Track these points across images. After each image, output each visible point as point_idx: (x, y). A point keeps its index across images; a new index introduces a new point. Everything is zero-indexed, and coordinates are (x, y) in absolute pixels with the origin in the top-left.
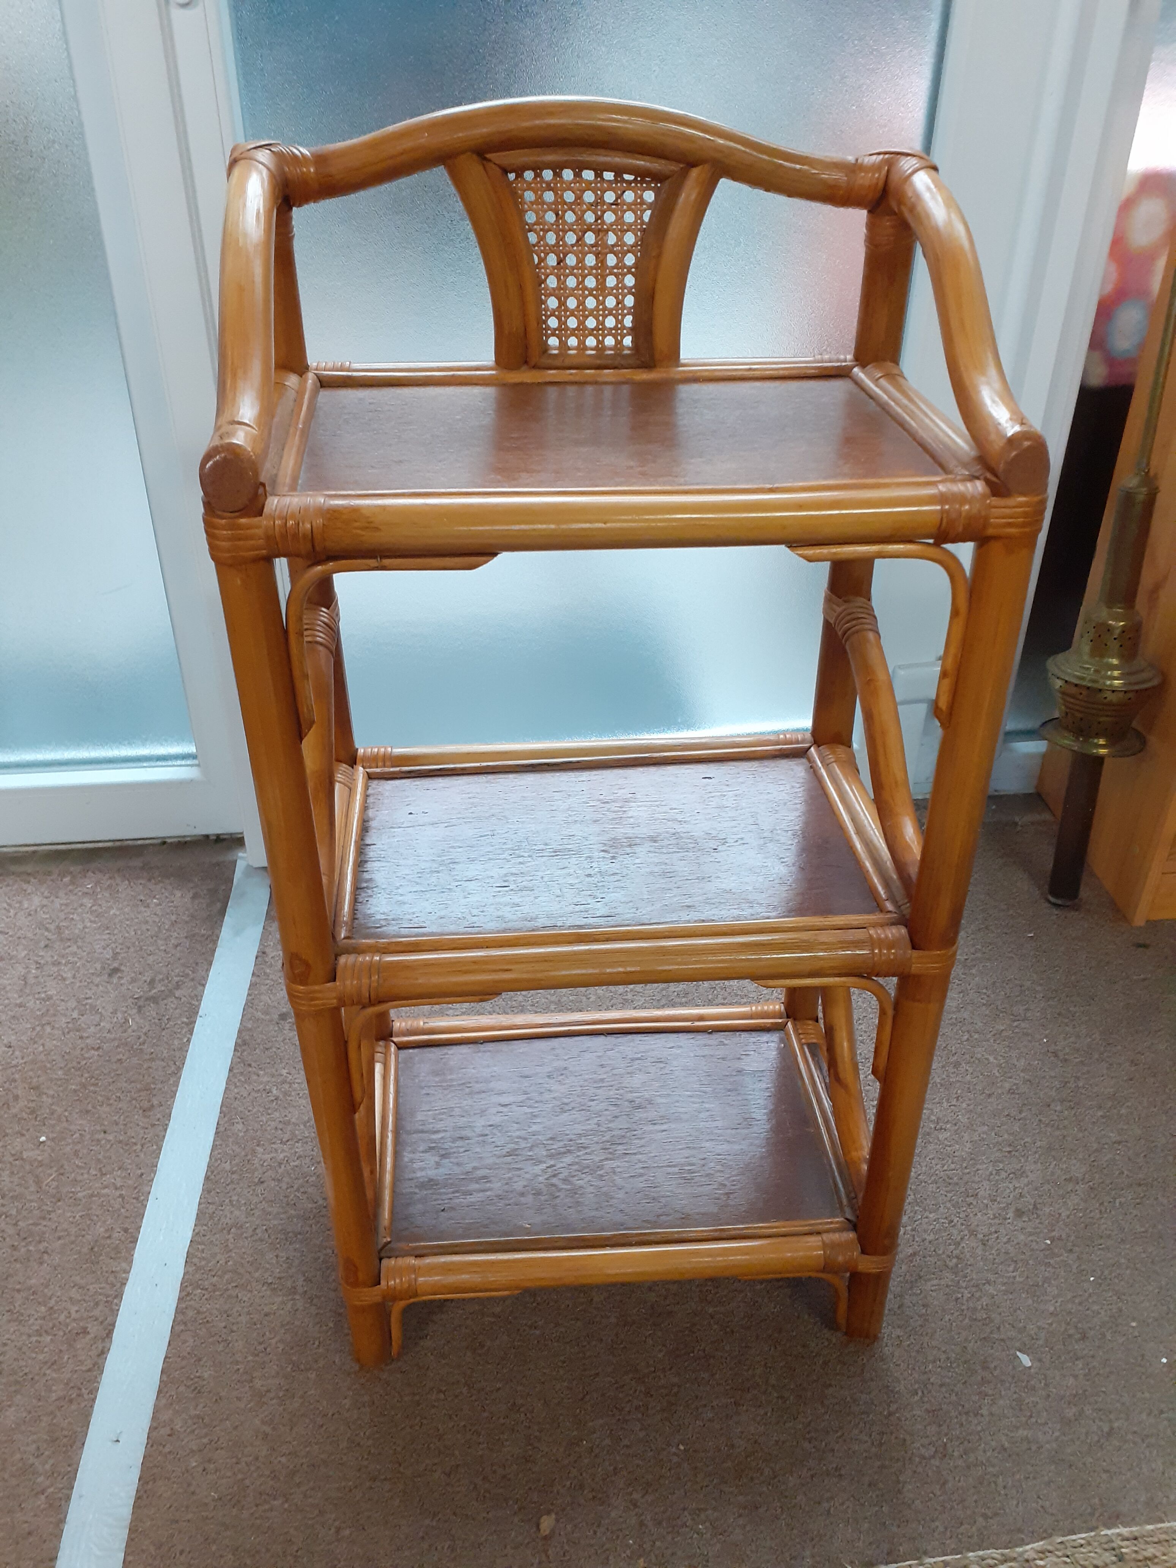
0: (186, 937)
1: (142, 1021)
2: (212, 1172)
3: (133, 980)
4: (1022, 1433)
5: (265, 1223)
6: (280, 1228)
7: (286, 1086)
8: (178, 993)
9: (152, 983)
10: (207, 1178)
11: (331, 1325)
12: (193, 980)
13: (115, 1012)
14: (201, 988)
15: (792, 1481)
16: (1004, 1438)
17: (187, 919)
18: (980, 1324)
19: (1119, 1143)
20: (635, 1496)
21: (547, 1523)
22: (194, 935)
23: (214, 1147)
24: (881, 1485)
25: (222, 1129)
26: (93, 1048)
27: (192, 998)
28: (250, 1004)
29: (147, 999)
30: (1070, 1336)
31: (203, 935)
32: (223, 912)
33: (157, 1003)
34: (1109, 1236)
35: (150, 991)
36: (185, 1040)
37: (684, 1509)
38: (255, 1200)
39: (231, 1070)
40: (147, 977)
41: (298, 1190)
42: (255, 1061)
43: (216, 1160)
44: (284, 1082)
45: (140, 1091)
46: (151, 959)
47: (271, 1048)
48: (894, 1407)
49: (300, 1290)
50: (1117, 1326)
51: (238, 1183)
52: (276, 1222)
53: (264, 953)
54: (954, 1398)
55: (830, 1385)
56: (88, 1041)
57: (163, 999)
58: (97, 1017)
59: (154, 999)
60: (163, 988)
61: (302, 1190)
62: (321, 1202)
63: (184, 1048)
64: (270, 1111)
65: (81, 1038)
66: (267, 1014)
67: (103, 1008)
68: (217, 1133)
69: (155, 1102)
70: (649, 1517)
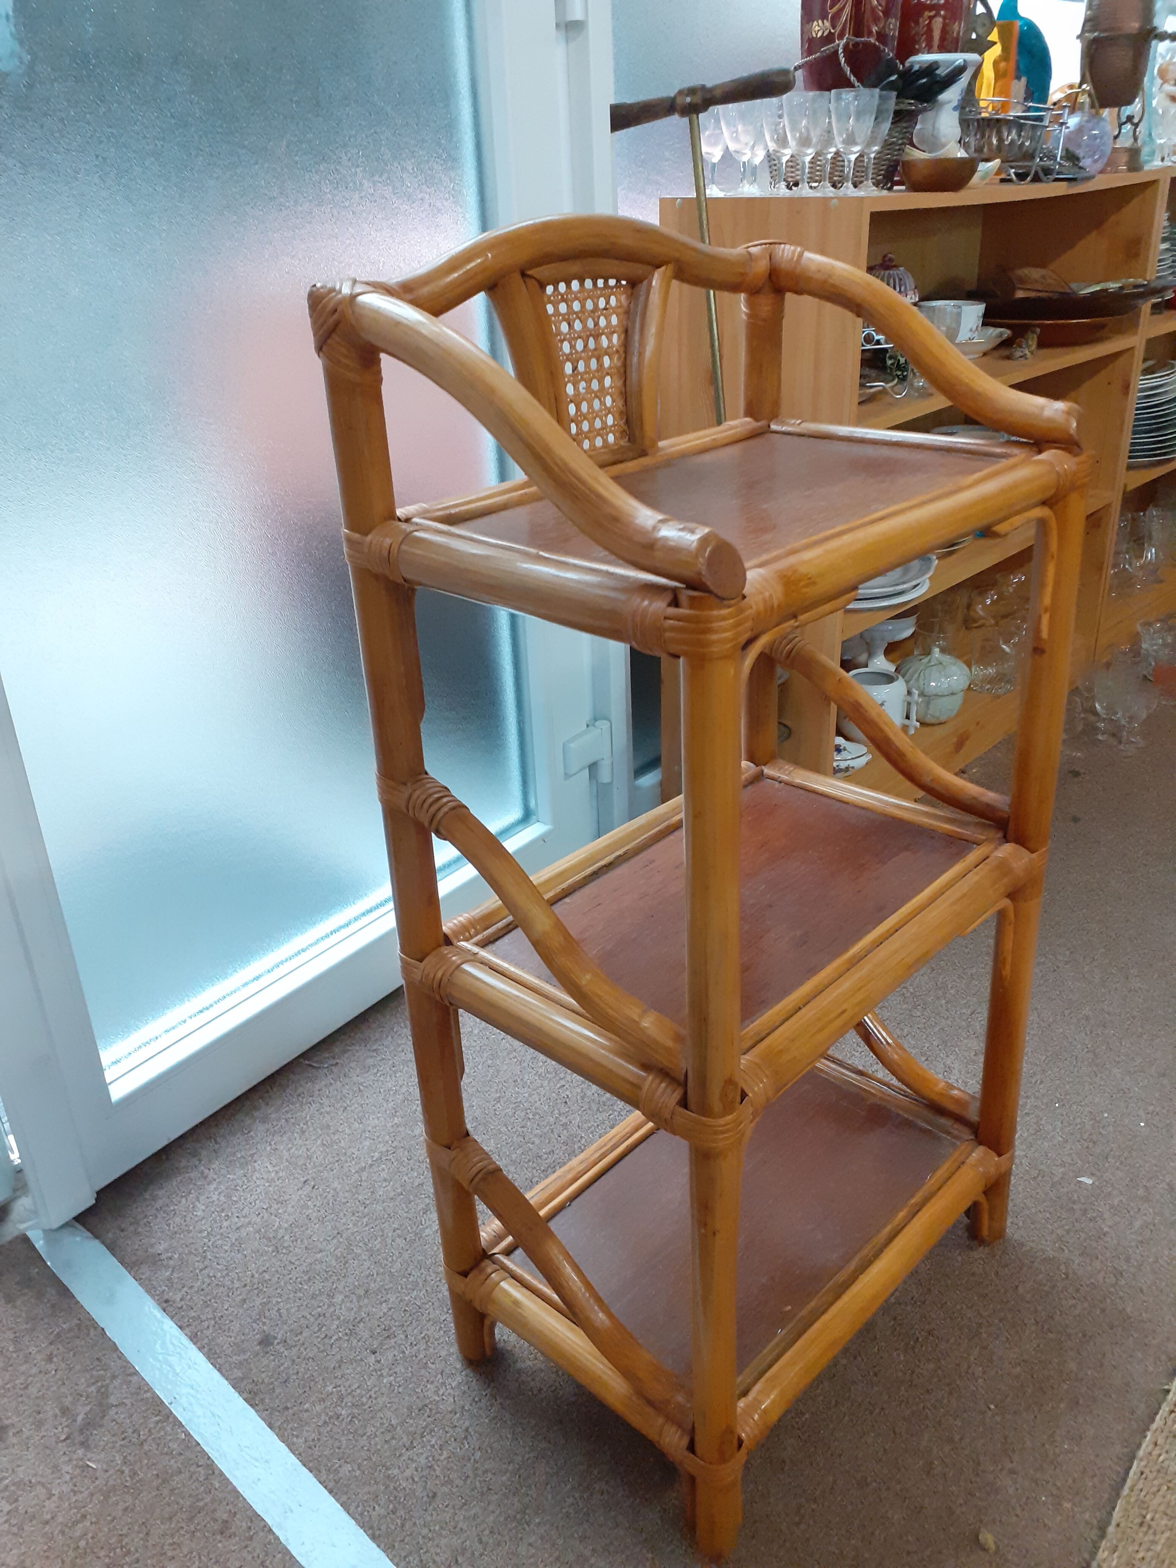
0: (51, 1344)
1: (103, 1455)
2: (371, 1528)
3: (39, 1425)
4: (1137, 1224)
5: (482, 1527)
6: (502, 1519)
7: (349, 1399)
8: (112, 1400)
9: (65, 1411)
10: (373, 1538)
11: (650, 1556)
12: (114, 1377)
13: (56, 1468)
14: (134, 1379)
15: (1073, 1366)
16: (1133, 1236)
17: (29, 1326)
18: (1040, 1178)
19: (973, 1013)
20: (1010, 1465)
21: (988, 1538)
22: (58, 1335)
23: (345, 1506)
24: (1117, 1323)
25: (331, 1485)
26: (77, 1522)
27: (138, 1394)
28: (212, 1356)
29: (81, 1432)
30: (1087, 1147)
31: (71, 1330)
32: (65, 1292)
33: (101, 1426)
34: (1035, 1073)
35: (75, 1421)
36: (183, 1436)
37: (1043, 1445)
38: (447, 1516)
39: (271, 1426)
40: (50, 1409)
41: (476, 1475)
42: (288, 1400)
43: (361, 1514)
44: (341, 1398)
45: (191, 1519)
46: (33, 1390)
47: (288, 1378)
48: (1063, 1267)
49: (587, 1553)
50: (1099, 1122)
51: (412, 1516)
52: (491, 1518)
53: (167, 1301)
54: (1083, 1235)
55: (1017, 1287)
56: (60, 1519)
57: (102, 1418)
58: (41, 1491)
59: (89, 1424)
60: (88, 1408)
61: (480, 1472)
62: (510, 1468)
63: (190, 1444)
64: (360, 1432)
65: (47, 1523)
66: (244, 1352)
67: (35, 1475)
68: (330, 1492)
69: (225, 1516)
70: (1031, 1472)
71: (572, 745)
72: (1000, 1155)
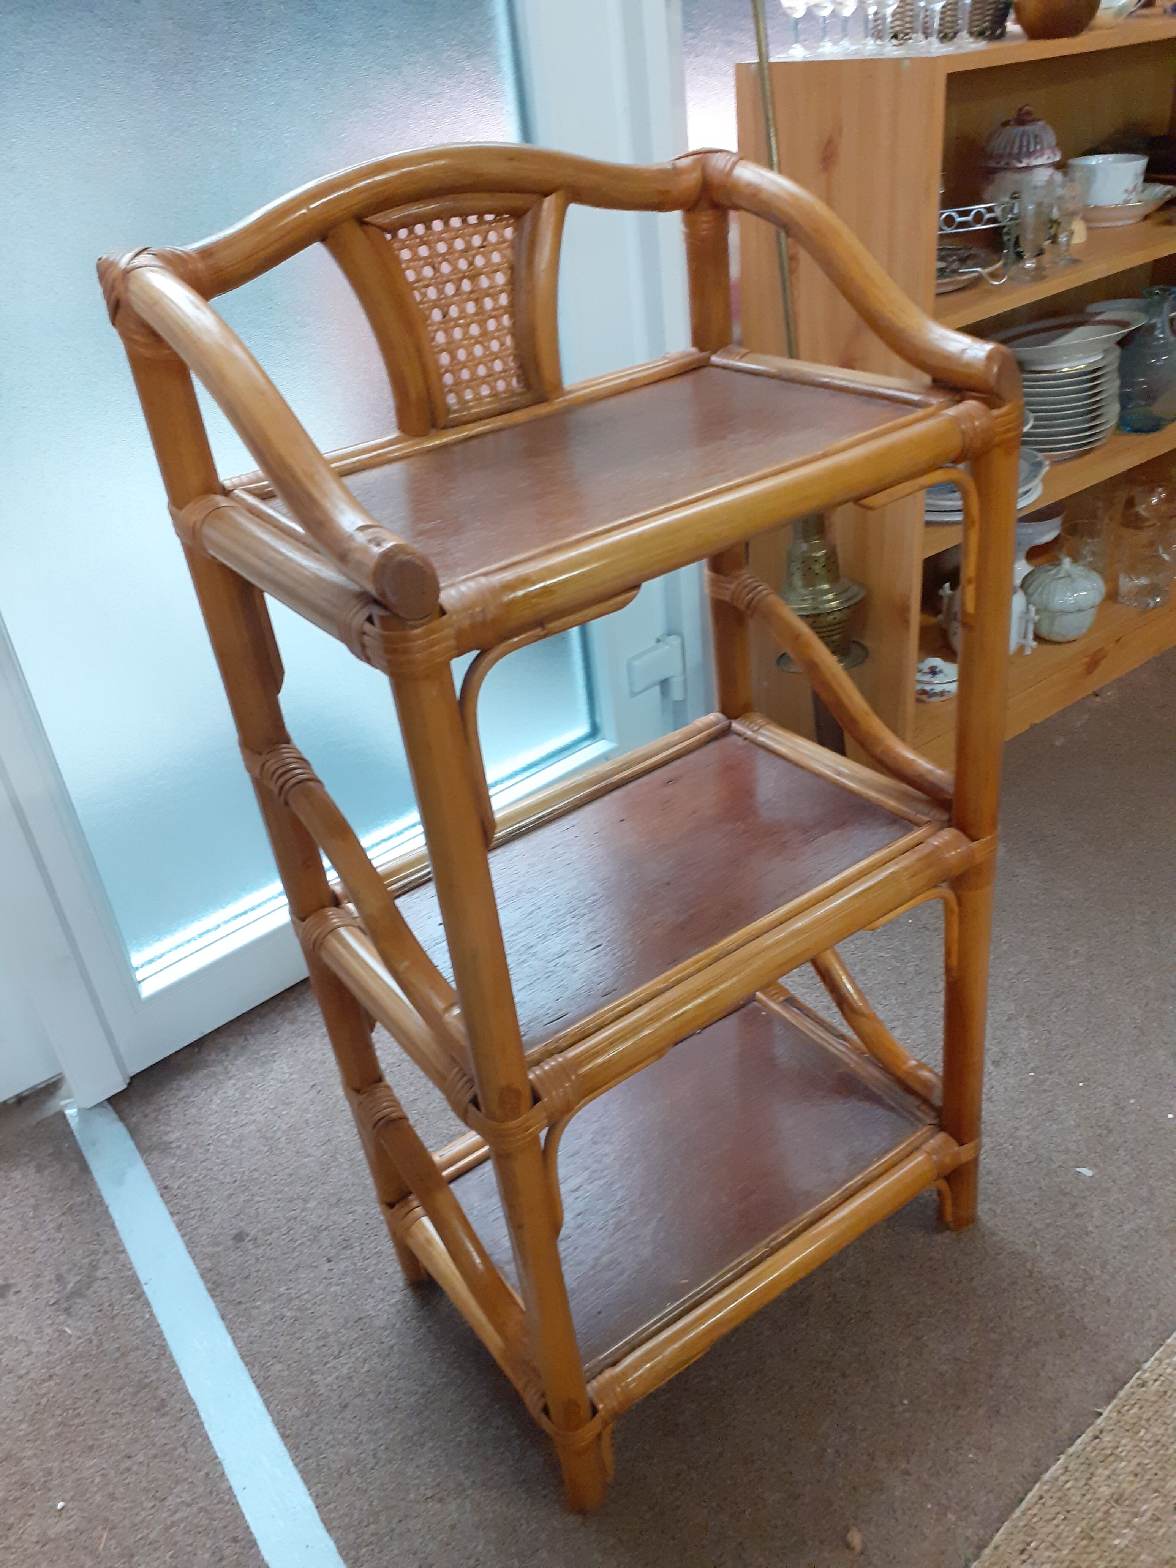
0: (64, 1214)
1: (80, 1323)
2: (284, 1427)
3: (36, 1287)
4: (1127, 1227)
5: (381, 1442)
6: (399, 1438)
7: (296, 1302)
8: (100, 1274)
9: (59, 1278)
10: (284, 1437)
11: (524, 1496)
12: (106, 1252)
13: (39, 1330)
14: (122, 1256)
15: (1006, 1371)
16: (1118, 1240)
17: (50, 1195)
18: (1035, 1164)
19: (1020, 973)
20: (903, 1466)
21: (856, 1539)
22: (70, 1208)
23: (267, 1403)
24: (1068, 1332)
25: (260, 1380)
26: (44, 1381)
27: (121, 1271)
28: (191, 1244)
29: (68, 1298)
30: (1100, 1135)
31: (82, 1203)
32: (85, 1168)
33: (84, 1296)
34: (1067, 1047)
35: (65, 1288)
36: (148, 1316)
37: (947, 1450)
38: (353, 1427)
39: (223, 1318)
40: (49, 1275)
41: (388, 1392)
42: (244, 1296)
43: (278, 1413)
44: (290, 1300)
45: (135, 1394)
46: (38, 1256)
47: (249, 1275)
48: (1029, 1265)
49: (468, 1483)
50: (1122, 1109)
51: (321, 1422)
52: (391, 1436)
53: (166, 1188)
54: (1063, 1231)
55: (973, 1278)
56: (32, 1376)
57: (88, 1288)
58: (22, 1347)
59: (77, 1293)
60: (78, 1278)
61: (393, 1389)
62: (421, 1390)
63: (152, 1323)
64: (298, 1335)
65: (21, 1377)
66: (218, 1244)
67: (22, 1333)
68: (258, 1387)
69: (164, 1396)
70: (926, 1476)
71: (636, 663)
72: (961, 1144)
